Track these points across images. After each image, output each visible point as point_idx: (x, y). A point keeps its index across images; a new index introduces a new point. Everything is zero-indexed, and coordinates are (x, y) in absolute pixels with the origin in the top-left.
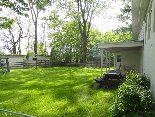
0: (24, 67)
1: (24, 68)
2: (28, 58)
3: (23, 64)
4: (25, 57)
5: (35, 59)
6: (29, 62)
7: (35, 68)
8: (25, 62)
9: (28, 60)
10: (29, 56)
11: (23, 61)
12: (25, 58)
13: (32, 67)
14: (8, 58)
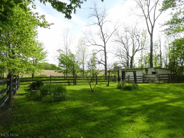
0: (143, 81)
1: (143, 83)
2: (148, 71)
3: (143, 78)
4: (144, 70)
5: (154, 73)
6: (148, 76)
7: (157, 83)
8: (144, 76)
9: (147, 74)
10: (148, 69)
11: (142, 75)
12: (144, 72)
13: (153, 81)
14: (136, 71)
